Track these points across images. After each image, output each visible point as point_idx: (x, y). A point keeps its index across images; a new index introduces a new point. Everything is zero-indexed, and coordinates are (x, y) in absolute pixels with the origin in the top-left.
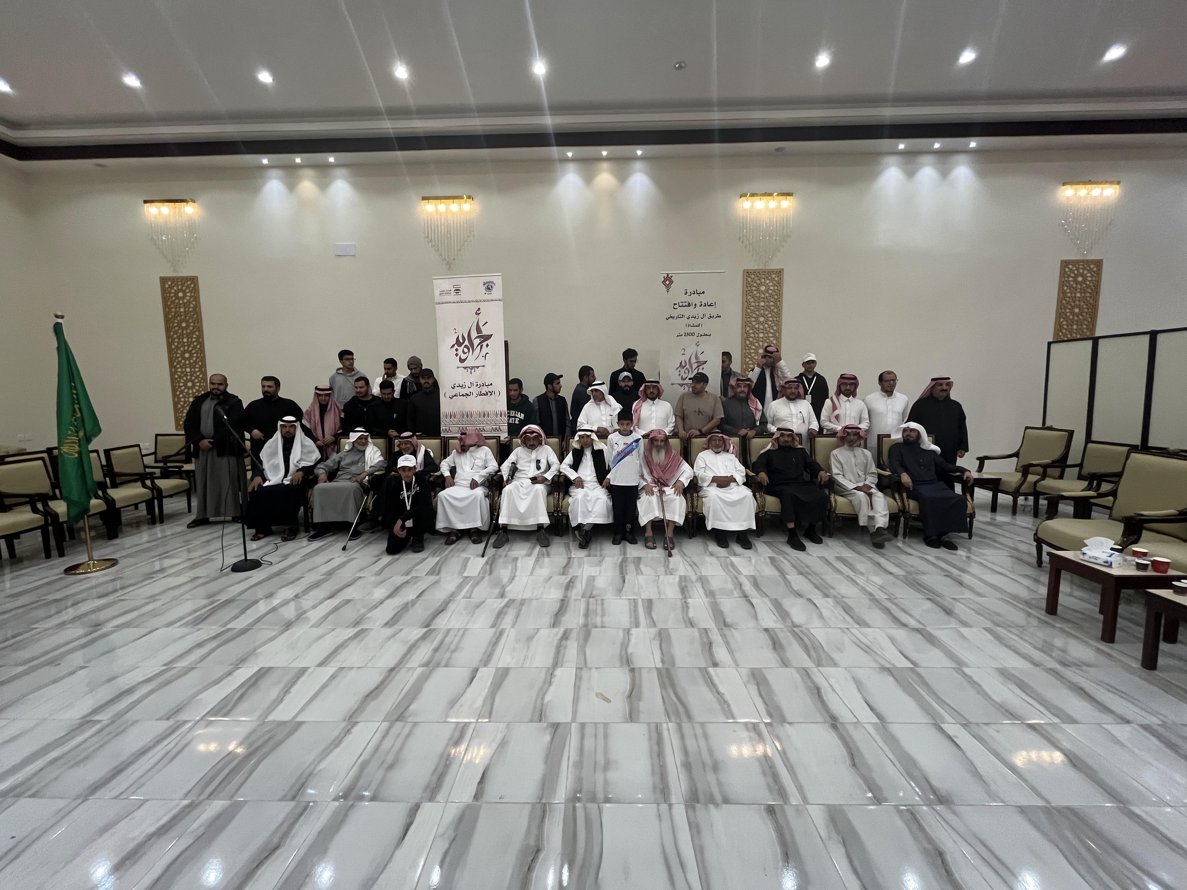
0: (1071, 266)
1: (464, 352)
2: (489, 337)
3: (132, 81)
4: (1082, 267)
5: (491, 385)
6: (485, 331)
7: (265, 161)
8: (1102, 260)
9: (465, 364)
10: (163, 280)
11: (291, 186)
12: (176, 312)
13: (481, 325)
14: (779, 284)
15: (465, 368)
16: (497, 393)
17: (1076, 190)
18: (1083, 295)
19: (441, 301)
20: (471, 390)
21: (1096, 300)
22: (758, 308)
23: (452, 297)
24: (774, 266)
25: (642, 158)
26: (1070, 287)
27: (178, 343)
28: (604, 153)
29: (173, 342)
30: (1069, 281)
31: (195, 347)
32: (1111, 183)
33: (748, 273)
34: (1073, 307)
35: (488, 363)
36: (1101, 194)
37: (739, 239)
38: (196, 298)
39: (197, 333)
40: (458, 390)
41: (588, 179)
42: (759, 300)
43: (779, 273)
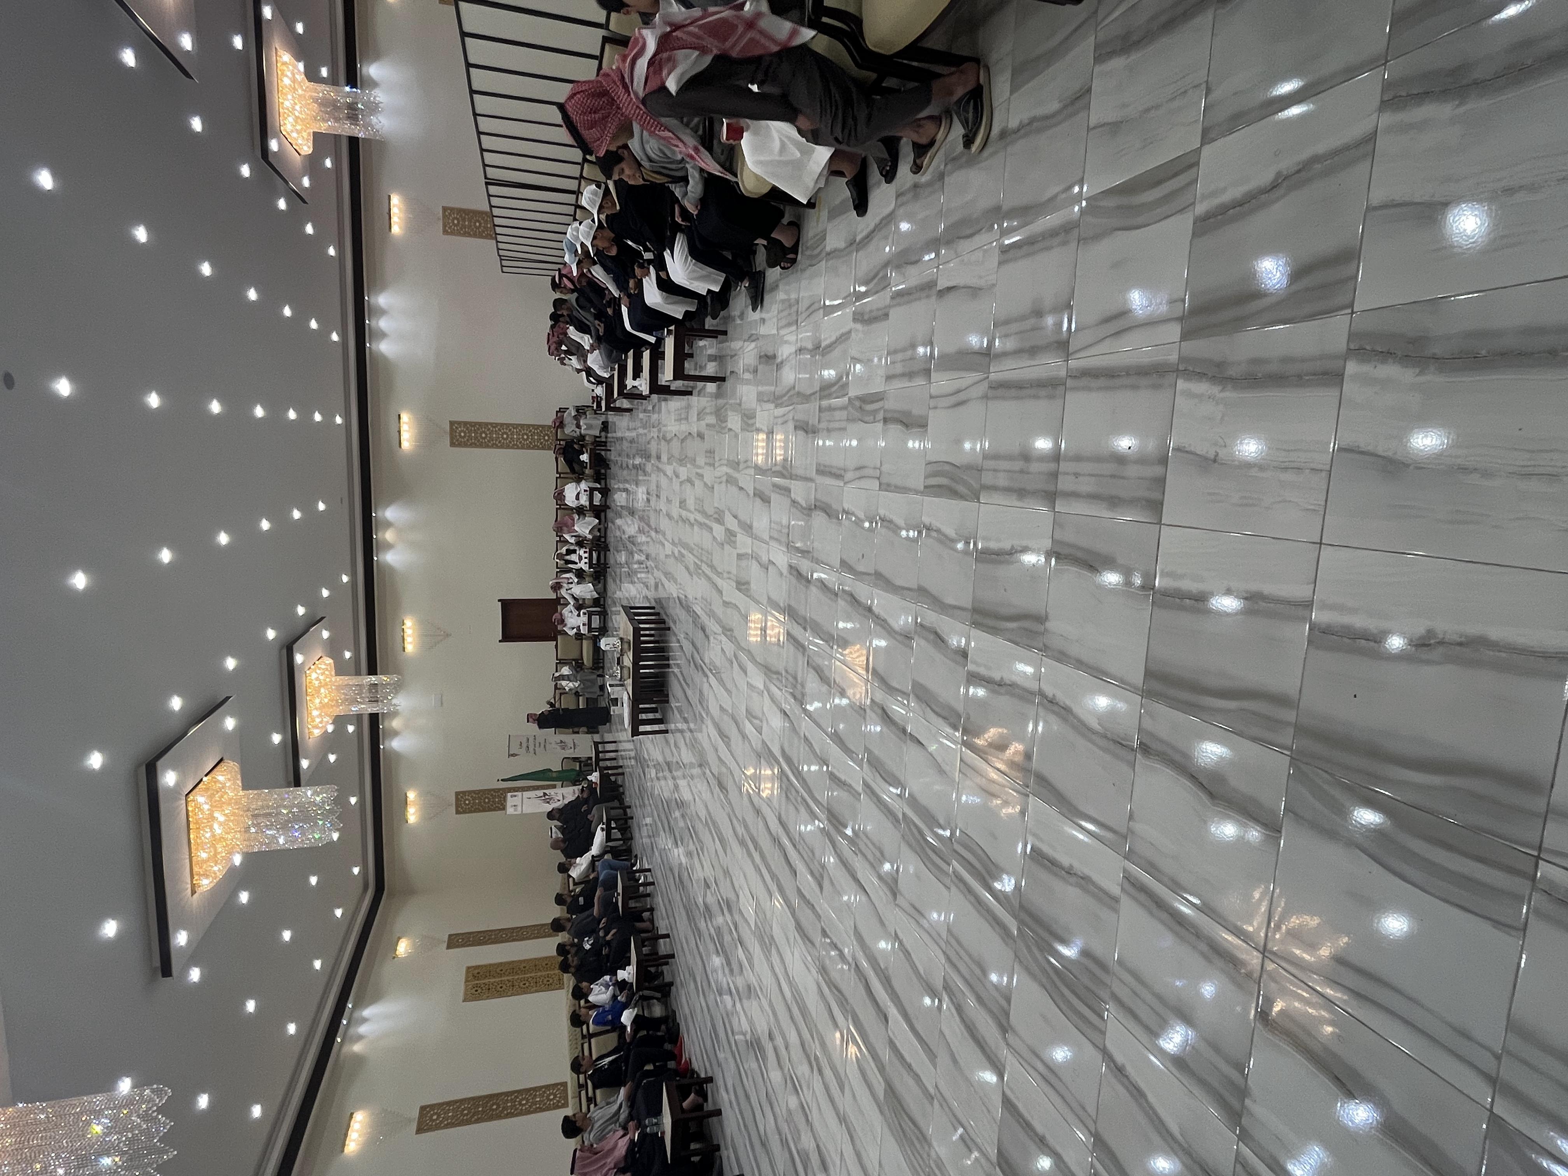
0: (447, 228)
4: (447, 221)
8: (443, 207)
10: (458, 812)
14: (459, 423)
22: (476, 438)
24: (448, 428)
33: (452, 444)
36: (397, 207)
37: (429, 449)
38: (470, 792)
41: (389, 546)
42: (470, 437)
43: (452, 423)
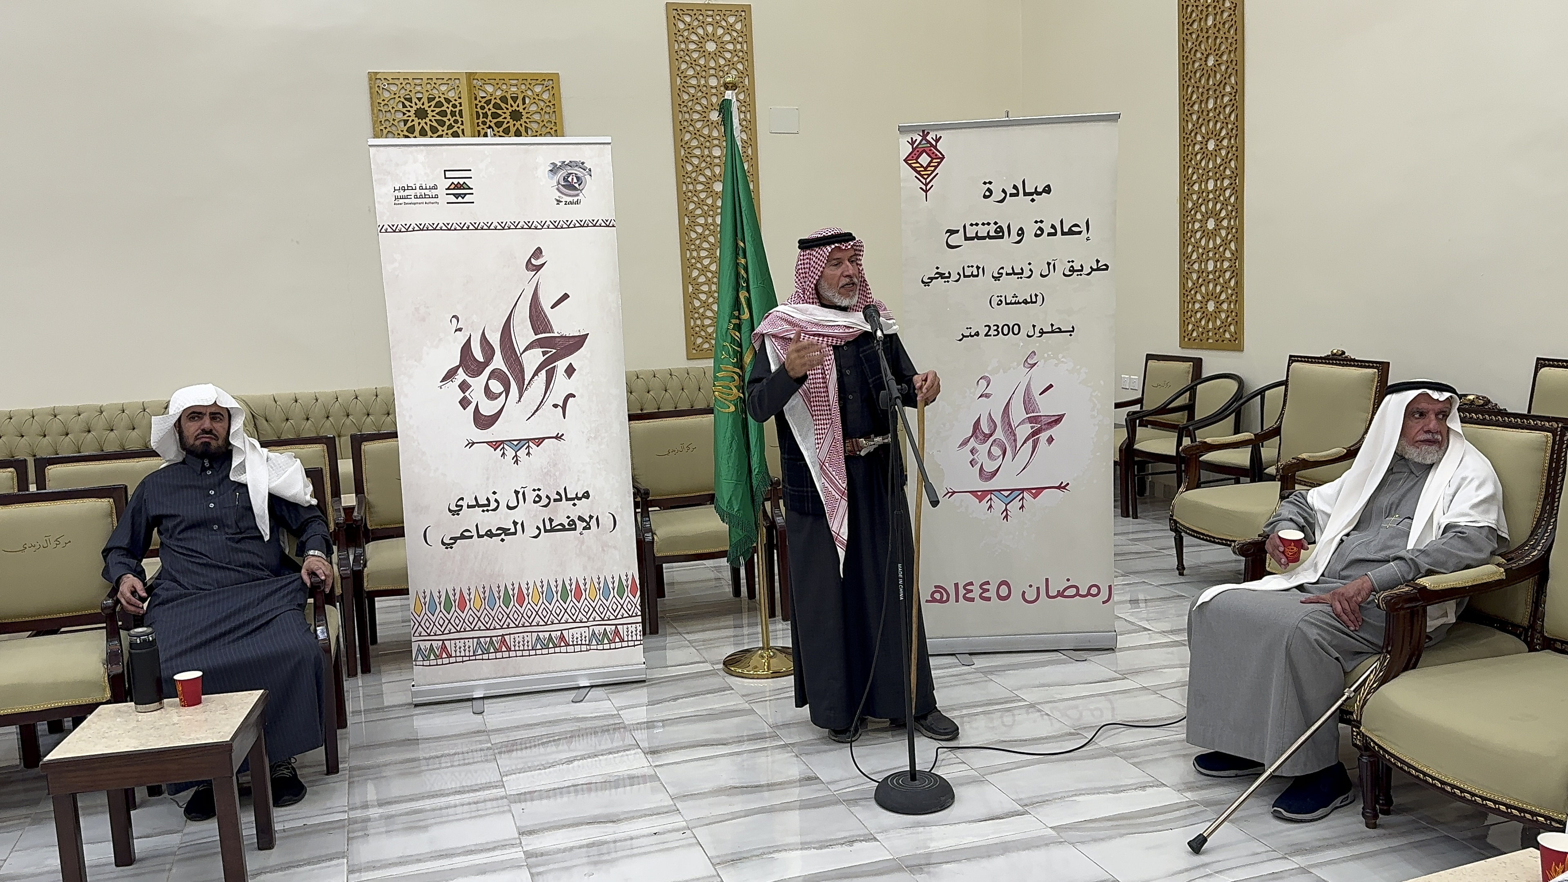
1: (489, 394)
5: (586, 495)
6: (562, 326)
9: (495, 433)
13: (546, 303)
15: (495, 445)
19: (400, 221)
20: (518, 515)
23: (442, 211)
35: (574, 424)
40: (472, 518)
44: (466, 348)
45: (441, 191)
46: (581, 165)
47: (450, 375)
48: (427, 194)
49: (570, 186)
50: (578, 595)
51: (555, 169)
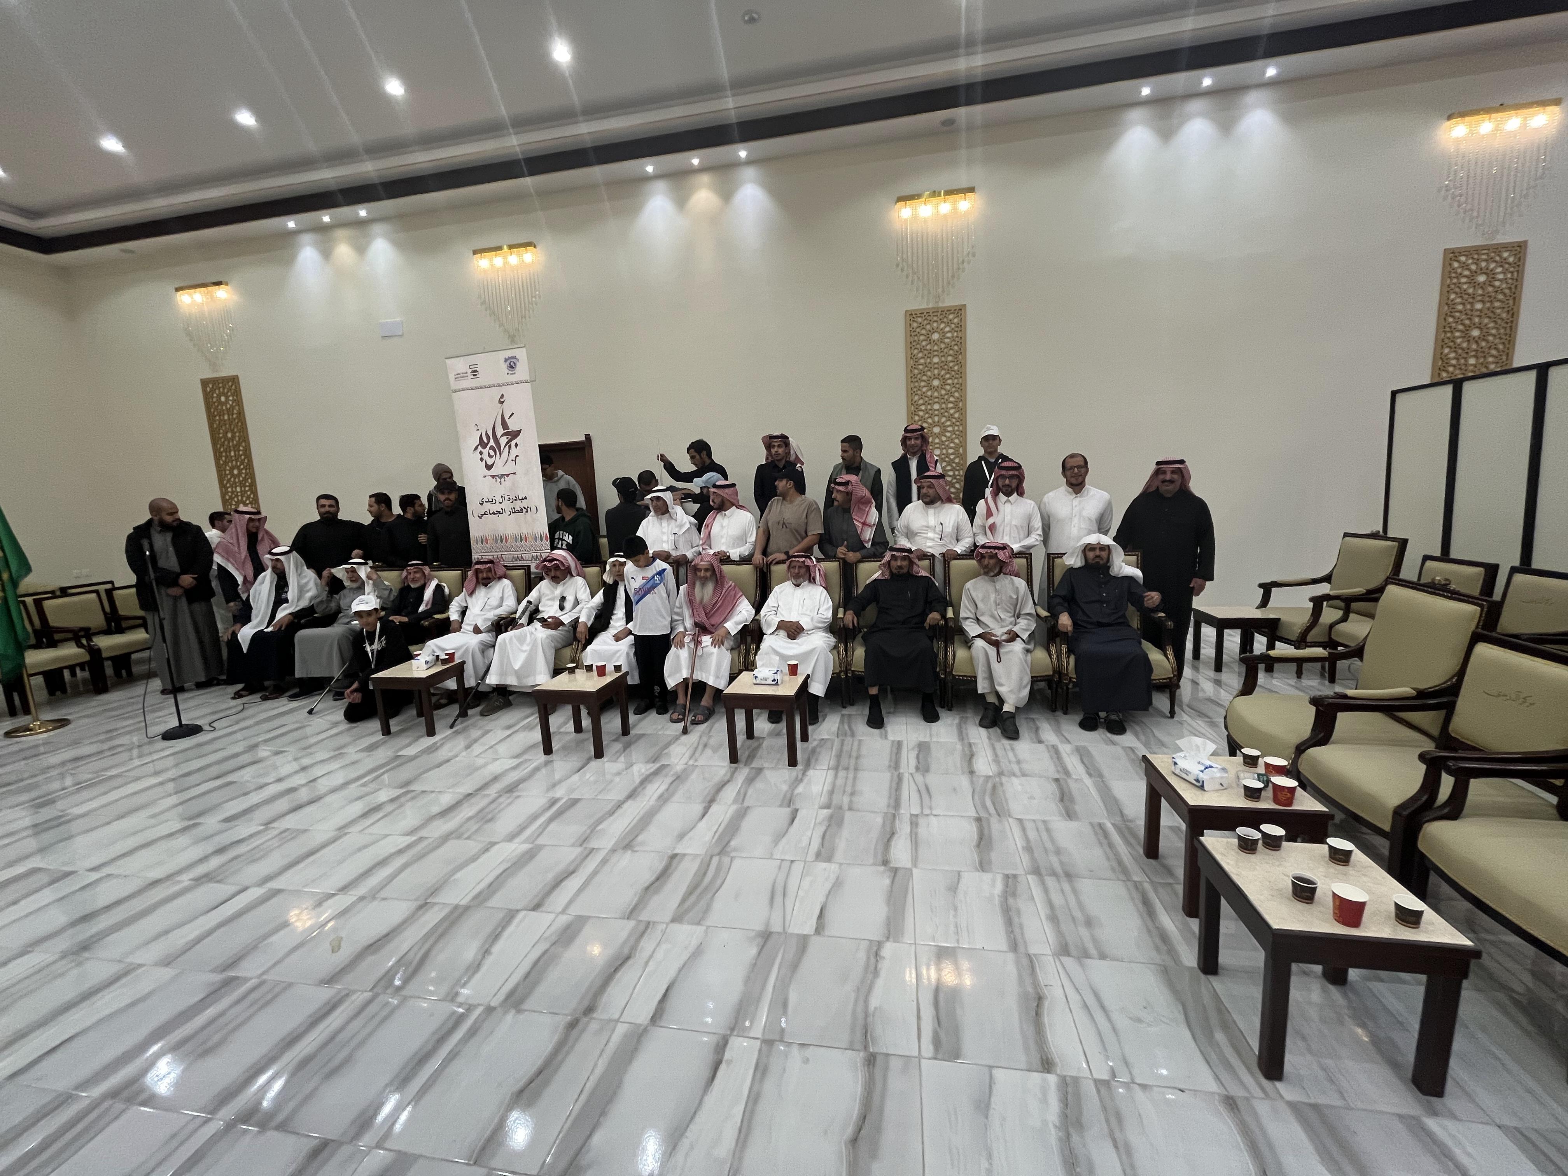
0: (1463, 259)
1: (490, 456)
2: (518, 433)
3: (112, 144)
4: (1484, 257)
5: (526, 498)
6: (513, 426)
7: (291, 225)
8: (1525, 242)
9: (493, 472)
10: (204, 383)
11: (326, 253)
12: (220, 420)
13: (506, 417)
14: (960, 327)
15: (493, 477)
16: (534, 509)
17: (1470, 126)
18: (1488, 305)
19: (457, 388)
20: (503, 506)
21: (1513, 314)
22: (929, 366)
23: (469, 382)
24: (949, 302)
25: (749, 162)
26: (1462, 294)
27: (226, 457)
28: (696, 162)
29: (221, 457)
30: (1458, 285)
31: (242, 463)
32: (1544, 103)
33: (911, 316)
34: (1468, 328)
35: (519, 468)
36: (1524, 126)
37: (897, 265)
38: (239, 402)
39: (243, 444)
40: (488, 507)
41: (681, 201)
42: (930, 354)
43: (960, 311)
44: (481, 438)
45: (469, 374)
46: (515, 358)
47: (476, 448)
48: (463, 376)
49: (511, 367)
50: (526, 540)
51: (506, 360)
